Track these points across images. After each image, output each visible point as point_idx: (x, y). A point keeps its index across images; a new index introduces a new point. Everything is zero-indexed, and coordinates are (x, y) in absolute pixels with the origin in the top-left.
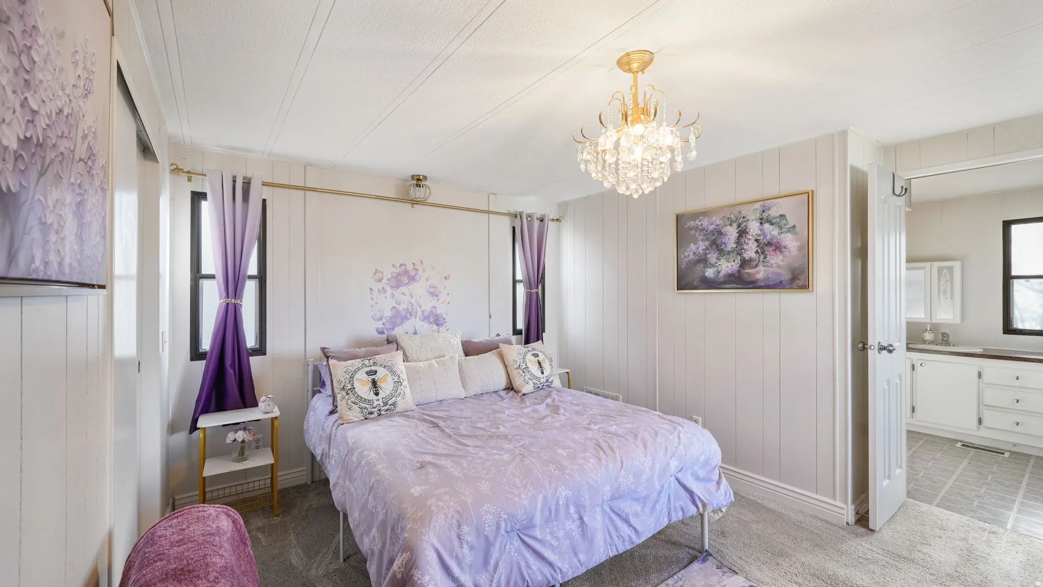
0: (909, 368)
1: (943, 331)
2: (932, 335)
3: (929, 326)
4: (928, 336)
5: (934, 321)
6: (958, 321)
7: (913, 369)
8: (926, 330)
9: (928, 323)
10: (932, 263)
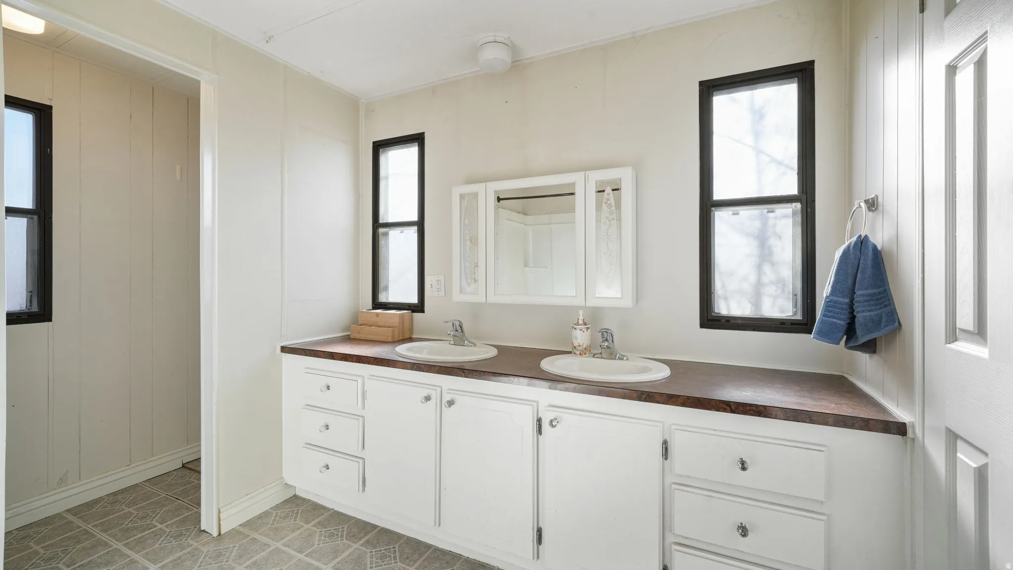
0: (531, 427)
1: (606, 326)
2: (587, 334)
3: (581, 312)
4: (581, 337)
5: (591, 303)
6: (628, 302)
7: (540, 431)
8: (578, 324)
9: (581, 308)
10: (587, 172)
